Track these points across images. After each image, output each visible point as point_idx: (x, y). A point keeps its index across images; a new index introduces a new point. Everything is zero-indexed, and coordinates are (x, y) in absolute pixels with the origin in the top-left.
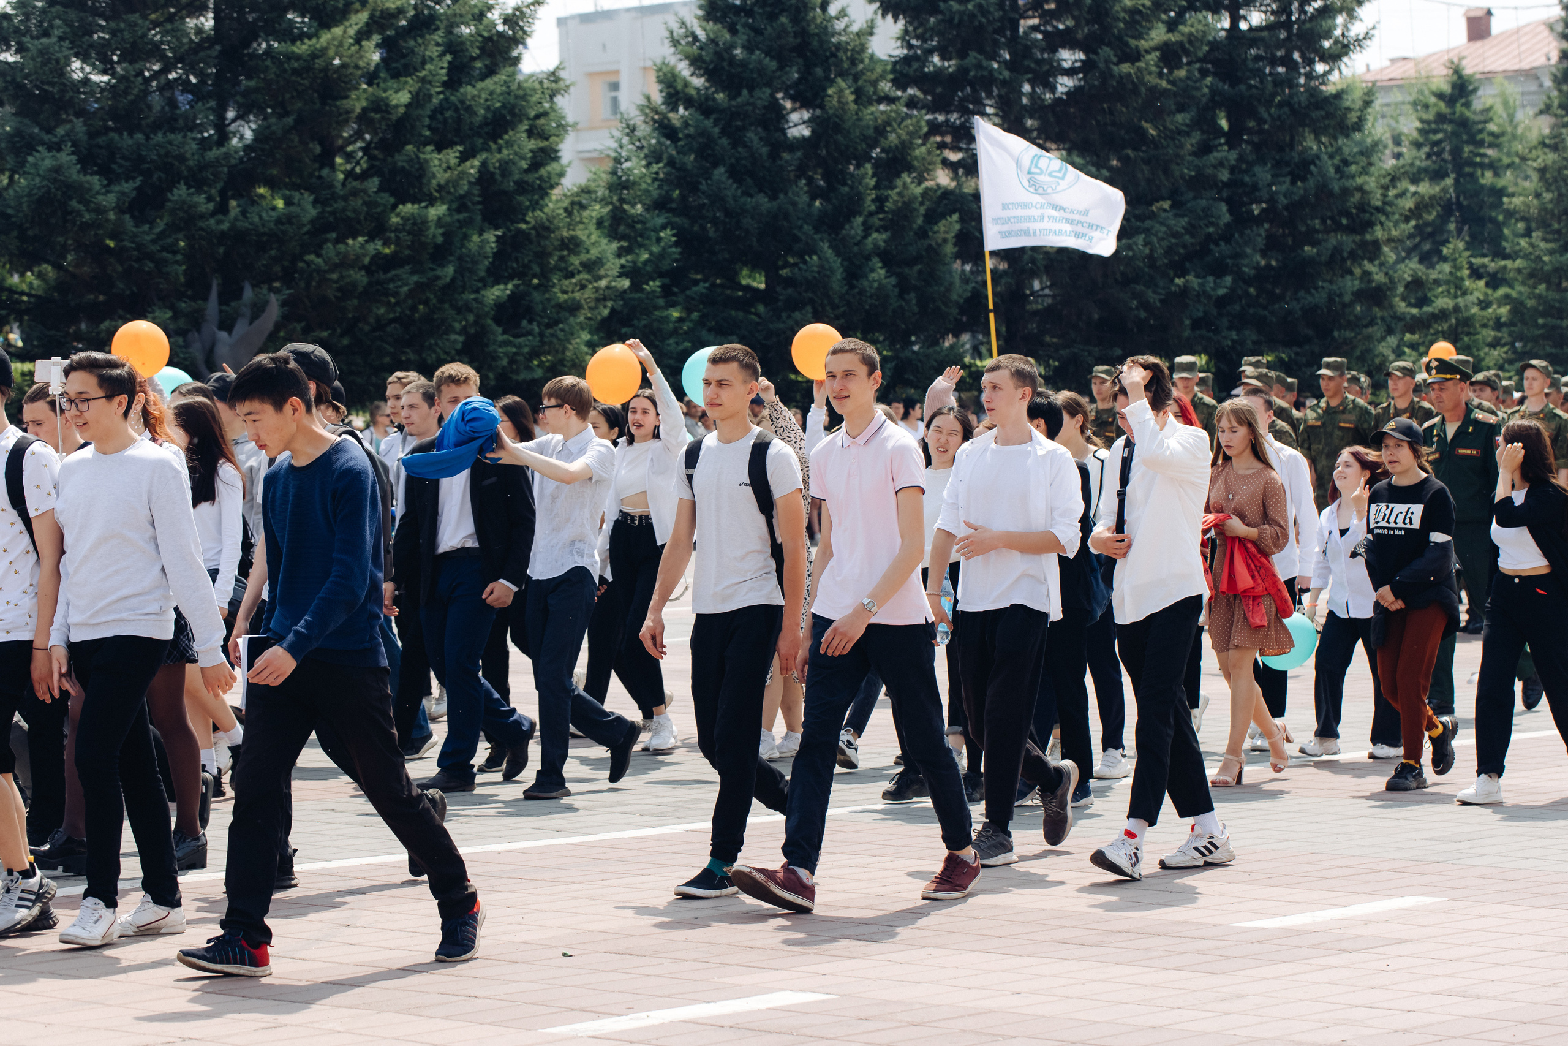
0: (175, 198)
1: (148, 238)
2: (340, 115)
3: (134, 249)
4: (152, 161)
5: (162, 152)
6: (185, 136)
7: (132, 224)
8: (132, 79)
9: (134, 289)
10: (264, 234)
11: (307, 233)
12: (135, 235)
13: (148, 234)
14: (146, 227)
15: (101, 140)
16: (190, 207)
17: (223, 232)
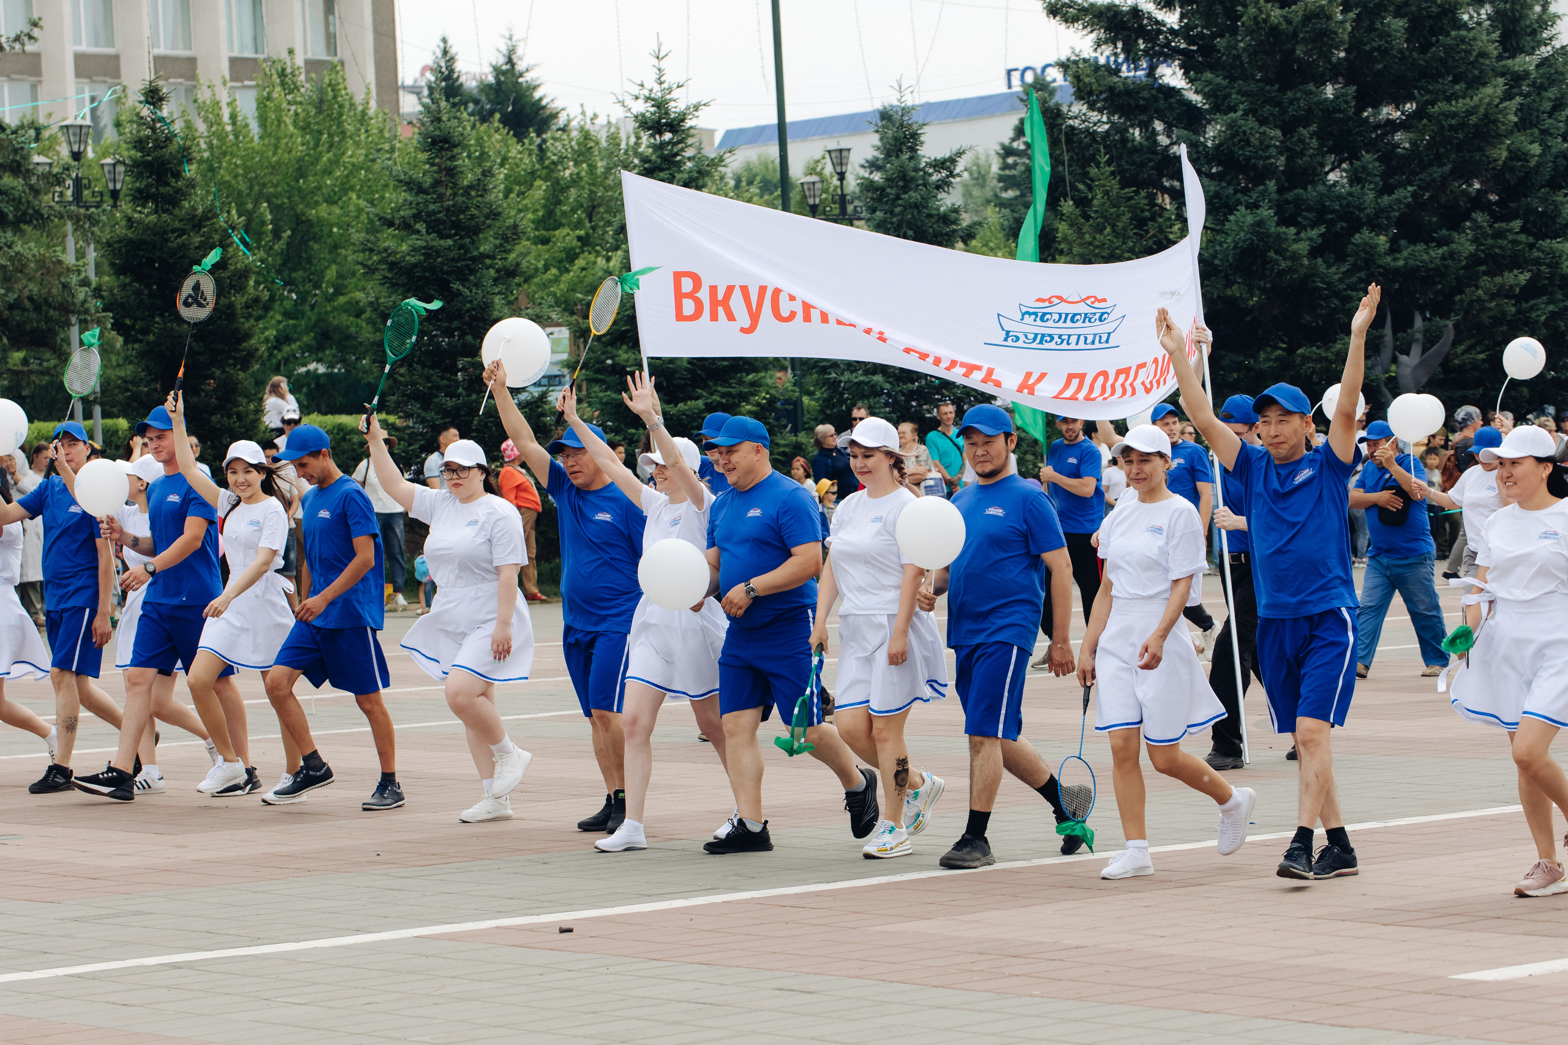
0: (1360, 241)
1: (1336, 277)
2: (1490, 163)
3: (1325, 289)
4: (1334, 211)
5: (1344, 202)
6: (1362, 188)
7: (1324, 266)
8: (1307, 141)
9: (1320, 322)
10: (1432, 269)
11: (1463, 268)
12: (1326, 275)
13: (1335, 274)
14: (1334, 269)
15: (1289, 196)
16: (1371, 247)
17: (1397, 270)
